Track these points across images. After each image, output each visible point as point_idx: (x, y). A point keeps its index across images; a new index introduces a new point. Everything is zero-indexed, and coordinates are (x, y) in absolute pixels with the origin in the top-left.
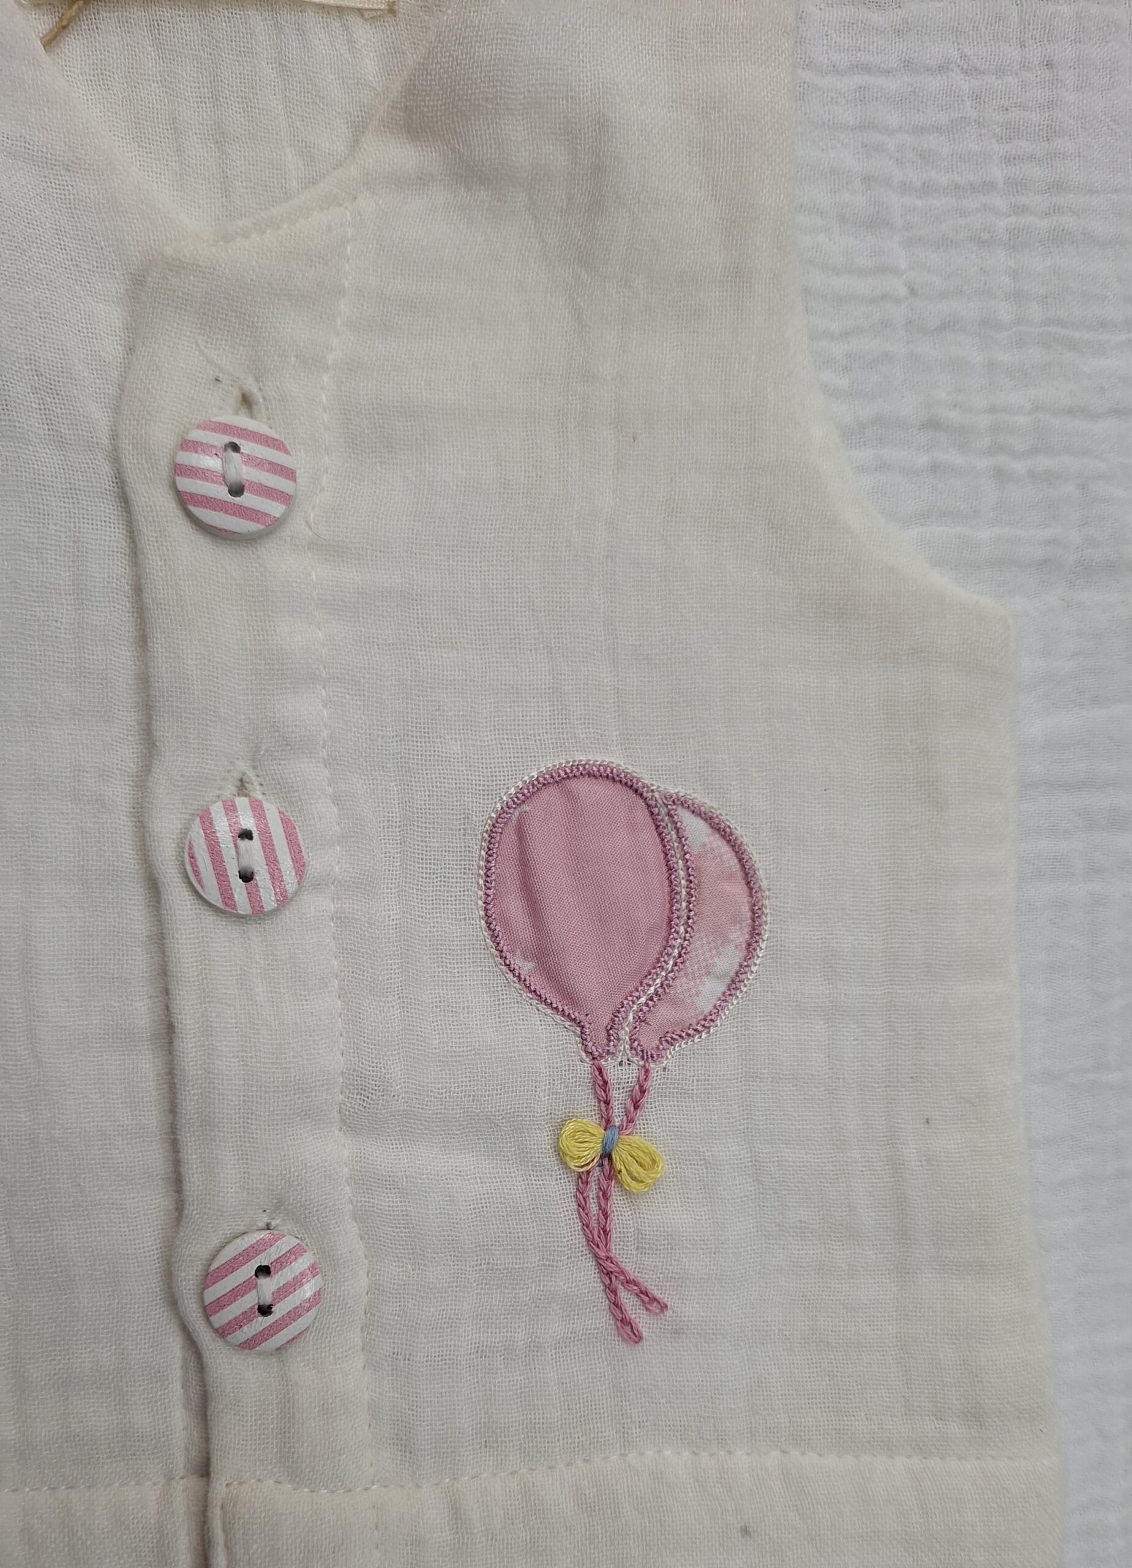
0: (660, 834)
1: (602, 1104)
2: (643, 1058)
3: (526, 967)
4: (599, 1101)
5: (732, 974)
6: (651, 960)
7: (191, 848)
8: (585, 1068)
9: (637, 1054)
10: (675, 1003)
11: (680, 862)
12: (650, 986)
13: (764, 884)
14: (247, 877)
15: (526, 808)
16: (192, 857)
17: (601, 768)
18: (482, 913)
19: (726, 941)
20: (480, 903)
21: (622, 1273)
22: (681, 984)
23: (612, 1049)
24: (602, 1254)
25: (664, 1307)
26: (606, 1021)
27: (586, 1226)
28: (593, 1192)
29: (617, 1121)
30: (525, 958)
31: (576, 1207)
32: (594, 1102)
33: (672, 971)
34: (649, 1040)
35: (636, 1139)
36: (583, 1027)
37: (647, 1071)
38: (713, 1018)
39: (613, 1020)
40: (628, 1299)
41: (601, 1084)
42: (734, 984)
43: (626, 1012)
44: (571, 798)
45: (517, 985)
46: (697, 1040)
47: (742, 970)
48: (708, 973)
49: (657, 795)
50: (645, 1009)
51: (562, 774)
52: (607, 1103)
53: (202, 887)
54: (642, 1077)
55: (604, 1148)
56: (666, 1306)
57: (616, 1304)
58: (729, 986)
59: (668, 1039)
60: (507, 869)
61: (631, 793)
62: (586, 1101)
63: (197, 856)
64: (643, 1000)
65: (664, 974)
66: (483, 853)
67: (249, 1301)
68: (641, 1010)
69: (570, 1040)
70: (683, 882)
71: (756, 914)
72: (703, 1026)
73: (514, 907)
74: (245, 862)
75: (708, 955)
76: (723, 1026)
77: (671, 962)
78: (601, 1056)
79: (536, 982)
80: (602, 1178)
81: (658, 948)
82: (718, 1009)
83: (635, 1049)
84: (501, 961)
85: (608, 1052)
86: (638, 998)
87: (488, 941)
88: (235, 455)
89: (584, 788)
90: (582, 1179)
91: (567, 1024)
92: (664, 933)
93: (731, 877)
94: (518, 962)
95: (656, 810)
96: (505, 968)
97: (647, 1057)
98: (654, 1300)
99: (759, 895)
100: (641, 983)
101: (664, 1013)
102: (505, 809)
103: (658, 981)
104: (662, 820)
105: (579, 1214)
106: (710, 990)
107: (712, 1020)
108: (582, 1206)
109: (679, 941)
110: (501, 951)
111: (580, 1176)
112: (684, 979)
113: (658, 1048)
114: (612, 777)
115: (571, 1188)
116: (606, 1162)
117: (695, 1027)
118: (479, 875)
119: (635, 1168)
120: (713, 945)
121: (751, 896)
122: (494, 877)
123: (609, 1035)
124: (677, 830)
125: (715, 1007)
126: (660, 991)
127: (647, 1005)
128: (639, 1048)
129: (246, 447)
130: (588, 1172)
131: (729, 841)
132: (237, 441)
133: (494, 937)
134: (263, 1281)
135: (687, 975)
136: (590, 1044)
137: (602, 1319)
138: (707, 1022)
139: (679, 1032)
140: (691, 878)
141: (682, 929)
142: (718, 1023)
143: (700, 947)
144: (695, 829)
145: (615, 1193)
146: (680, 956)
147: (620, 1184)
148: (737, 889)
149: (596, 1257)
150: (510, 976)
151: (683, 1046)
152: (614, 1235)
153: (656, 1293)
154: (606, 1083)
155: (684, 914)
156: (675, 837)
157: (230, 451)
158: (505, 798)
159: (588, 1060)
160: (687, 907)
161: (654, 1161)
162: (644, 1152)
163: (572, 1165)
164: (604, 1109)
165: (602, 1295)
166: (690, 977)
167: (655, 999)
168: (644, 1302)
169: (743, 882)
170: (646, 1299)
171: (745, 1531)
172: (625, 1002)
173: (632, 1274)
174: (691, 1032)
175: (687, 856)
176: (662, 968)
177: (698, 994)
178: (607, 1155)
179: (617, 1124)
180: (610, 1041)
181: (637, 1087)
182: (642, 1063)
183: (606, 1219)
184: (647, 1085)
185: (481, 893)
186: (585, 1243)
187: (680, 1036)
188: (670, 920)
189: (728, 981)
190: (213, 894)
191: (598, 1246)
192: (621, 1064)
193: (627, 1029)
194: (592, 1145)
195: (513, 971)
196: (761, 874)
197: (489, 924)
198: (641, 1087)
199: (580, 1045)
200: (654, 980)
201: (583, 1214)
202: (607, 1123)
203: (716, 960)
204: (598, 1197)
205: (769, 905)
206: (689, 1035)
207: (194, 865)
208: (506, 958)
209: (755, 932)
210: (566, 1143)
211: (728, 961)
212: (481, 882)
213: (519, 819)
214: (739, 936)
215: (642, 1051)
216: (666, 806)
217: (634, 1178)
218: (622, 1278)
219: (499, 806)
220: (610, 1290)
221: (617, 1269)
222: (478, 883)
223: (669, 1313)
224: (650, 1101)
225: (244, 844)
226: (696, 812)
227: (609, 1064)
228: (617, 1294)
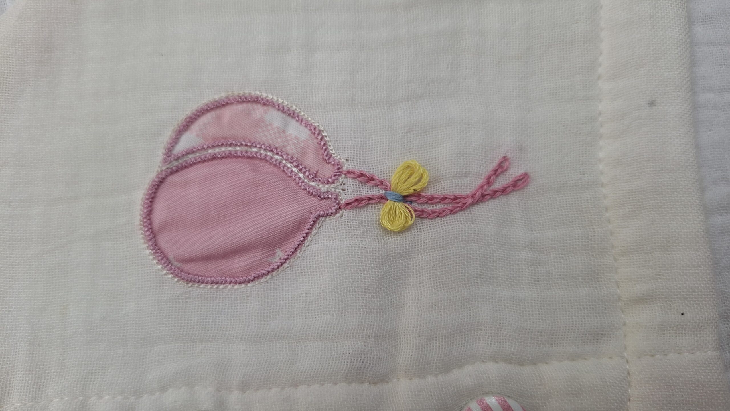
1: (371, 202)
2: (340, 175)
3: (280, 254)
4: (369, 204)
5: (284, 115)
6: (275, 170)
8: (346, 214)
9: (337, 179)
10: (304, 153)
12: (292, 171)
13: (223, 95)
15: (171, 257)
19: (261, 120)
21: (482, 187)
22: (291, 149)
23: (334, 196)
24: (470, 201)
25: (505, 159)
26: (315, 200)
27: (452, 212)
28: (429, 208)
29: (382, 192)
30: (273, 255)
31: (439, 219)
32: (369, 208)
33: (282, 156)
36: (319, 216)
37: (349, 172)
38: (312, 128)
39: (315, 196)
40: (500, 183)
42: (291, 114)
43: (309, 187)
44: (164, 227)
47: (281, 109)
48: (284, 132)
49: (164, 168)
50: (307, 174)
52: (370, 199)
54: (352, 176)
55: (399, 201)
56: (504, 157)
57: (504, 191)
59: (327, 158)
61: (163, 186)
64: (301, 175)
65: (284, 162)
68: (308, 177)
69: (329, 224)
71: (244, 100)
72: (318, 135)
76: (318, 120)
77: (277, 157)
78: (338, 204)
80: (419, 201)
81: (267, 165)
82: (308, 125)
83: (334, 180)
84: (276, 271)
85: (336, 199)
86: (300, 178)
89: (158, 218)
90: (421, 215)
91: (317, 226)
92: (257, 162)
93: (219, 118)
97: (339, 172)
98: (500, 165)
99: (231, 98)
100: (290, 177)
102: (172, 271)
103: (289, 165)
104: (181, 164)
105: (443, 216)
107: (315, 129)
108: (440, 215)
109: (262, 152)
111: (417, 216)
113: (333, 165)
115: (427, 223)
116: (409, 199)
117: (319, 140)
118: (217, 288)
119: (413, 180)
120: (265, 129)
121: (232, 104)
123: (325, 198)
124: (188, 153)
125: (306, 127)
126: (295, 164)
127: (304, 173)
128: (333, 178)
130: (416, 211)
131: (195, 119)
133: (259, 277)
136: (331, 211)
137: (513, 200)
138: (316, 132)
139: (323, 151)
141: (255, 150)
142: (316, 124)
145: (429, 193)
146: (272, 151)
147: (423, 189)
148: (228, 112)
149: (472, 204)
150: (285, 265)
151: (332, 148)
152: (457, 192)
153: (494, 165)
154: (356, 200)
155: (245, 148)
158: (165, 272)
159: (341, 212)
160: (239, 146)
161: (408, 167)
162: (402, 174)
163: (410, 223)
164: (374, 201)
165: (497, 200)
166: (286, 144)
170: (500, 170)
172: (303, 187)
174: (322, 143)
176: (280, 163)
177: (297, 138)
178: (405, 199)
179: (384, 192)
180: (328, 198)
181: (359, 179)
182: (343, 176)
183: (446, 198)
184: (357, 172)
185: (230, 286)
186: (463, 212)
187: (325, 150)
188: (248, 157)
189: (289, 119)
191: (465, 203)
192: (343, 190)
193: (320, 186)
194: (397, 209)
195: (282, 264)
196: (217, 97)
197: (250, 281)
199: (332, 217)
200: (288, 168)
201: (443, 214)
202: (383, 199)
203: (274, 126)
204: (432, 204)
205: (238, 91)
206: (324, 145)
208: (273, 269)
209: (256, 100)
210: (397, 225)
213: (179, 261)
214: (258, 111)
215: (335, 175)
216: (171, 162)
217: (420, 180)
218: (485, 187)
219: (170, 276)
220: (494, 194)
221: (480, 191)
222: (223, 288)
223: (509, 155)
224: (367, 171)
226: (175, 141)
227: (344, 198)
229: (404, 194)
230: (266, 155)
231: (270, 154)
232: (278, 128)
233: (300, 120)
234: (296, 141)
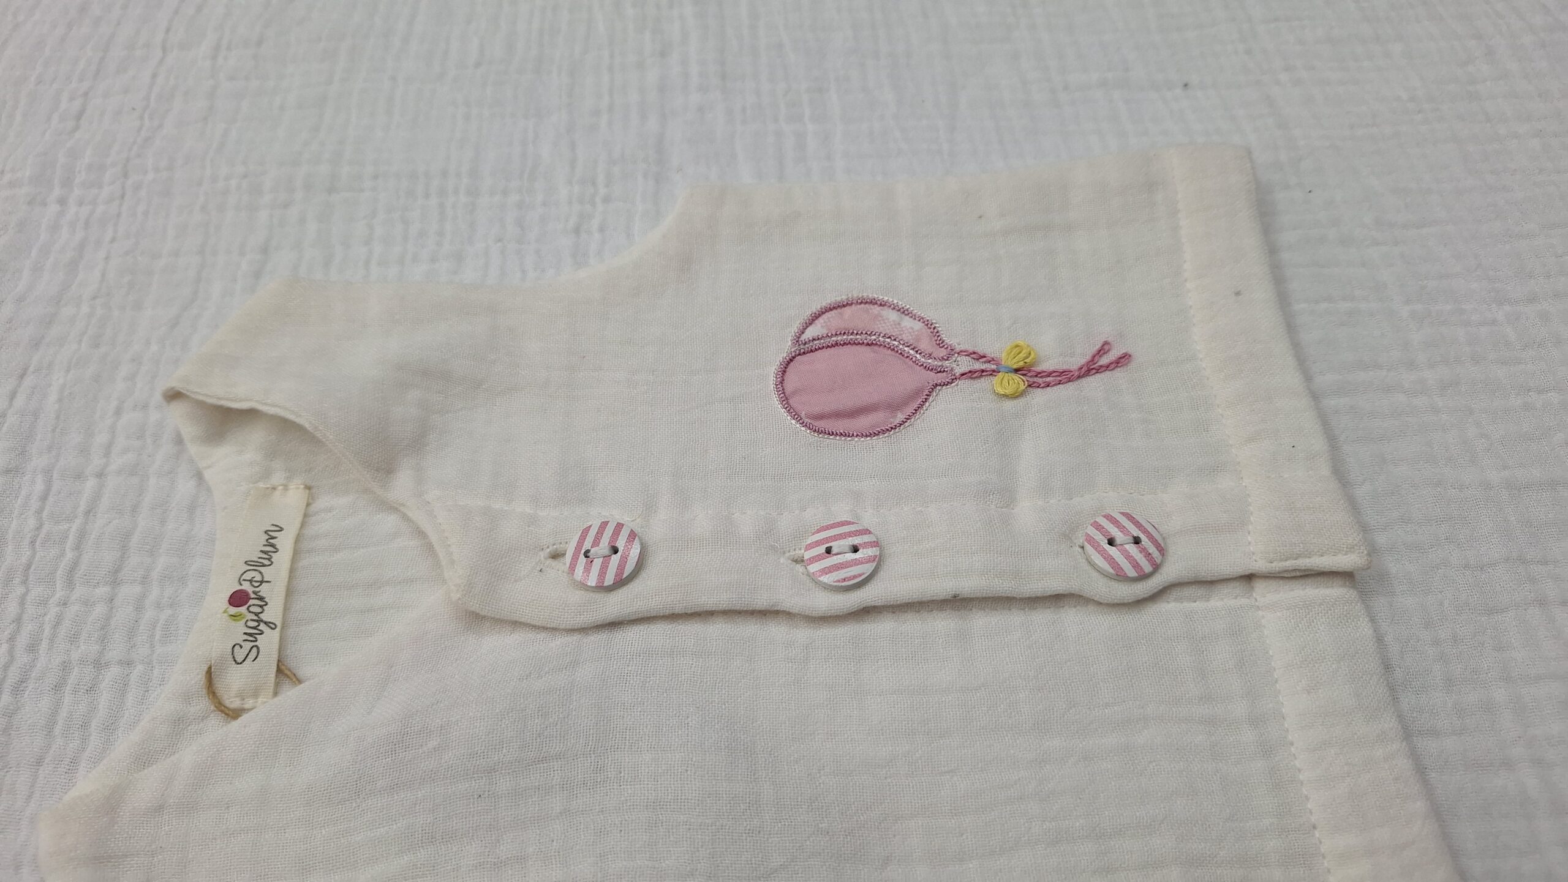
0: (816, 350)
1: (984, 374)
2: (953, 354)
3: (902, 415)
4: (982, 376)
5: (899, 313)
6: (893, 353)
7: (839, 581)
8: (963, 384)
9: (951, 358)
10: (918, 340)
11: (832, 339)
12: (909, 352)
13: (844, 297)
14: (855, 550)
15: (803, 415)
16: (844, 580)
17: (778, 377)
18: (868, 438)
19: (879, 316)
20: (862, 439)
21: (1087, 364)
22: (906, 337)
23: (950, 370)
24: (1078, 373)
25: (1106, 343)
26: (932, 374)
27: (1060, 382)
28: (1039, 379)
29: (994, 367)
30: (896, 416)
31: (1049, 387)
32: (982, 379)
33: (899, 341)
34: (943, 352)
35: (1004, 355)
36: (936, 385)
37: (961, 352)
38: (926, 321)
39: (932, 369)
40: (1104, 360)
41: (970, 375)
42: (905, 312)
43: (926, 363)
44: (794, 393)
45: (912, 420)
46: (940, 329)
47: (895, 308)
48: (899, 324)
49: (793, 350)
50: (923, 354)
51: (782, 395)
52: (983, 371)
53: (864, 574)
54: (965, 354)
55: (1011, 373)
57: (1107, 367)
58: (906, 315)
59: (941, 344)
60: (841, 425)
61: (791, 363)
62: (984, 383)
63: (843, 577)
64: (918, 356)
65: (901, 345)
66: (831, 437)
67: (1132, 549)
68: (924, 356)
69: (945, 393)
70: (845, 337)
71: (863, 302)
72: (931, 326)
73: (864, 422)
74: (847, 549)
75: (888, 324)
76: (929, 315)
77: (894, 342)
78: (954, 375)
79: (909, 410)
80: (1030, 374)
81: (885, 350)
83: (948, 358)
84: (898, 428)
86: (917, 358)
87: (886, 435)
89: (789, 387)
90: (1032, 383)
91: (935, 392)
92: (876, 348)
93: (841, 314)
94: (897, 421)
95: (802, 351)
96: (902, 427)
97: (952, 352)
98: (1102, 348)
99: (850, 300)
100: (907, 356)
101: (925, 345)
102: (804, 424)
103: (906, 348)
104: (808, 348)
105: (1052, 386)
106: (907, 322)
107: (928, 322)
108: (1049, 384)
109: (880, 338)
110: (892, 428)
112: (904, 336)
113: (946, 347)
114: (784, 371)
115: (1039, 388)
116: (1020, 371)
117: (932, 330)
118: (845, 439)
119: (1022, 355)
120: (882, 322)
121: (852, 304)
122: (846, 432)
123: (940, 372)
124: (814, 340)
125: (919, 320)
126: (911, 347)
127: (921, 354)
128: (947, 356)
129: (587, 546)
130: (1027, 381)
131: (820, 315)
132: (583, 551)
133: (884, 432)
134: (1118, 541)
135: (901, 335)
136: (947, 380)
137: (1119, 374)
138: (928, 324)
139: (936, 337)
140: (842, 332)
141: (874, 337)
142: (929, 318)
143: (881, 327)
144: (810, 333)
145: (1039, 369)
146: (889, 337)
147: (1032, 364)
148: (847, 311)
149: (1079, 377)
150: (906, 423)
151: (944, 336)
152: (1065, 367)
153: (1098, 347)
154: (970, 372)
155: (864, 336)
156: (817, 342)
157: (590, 554)
158: (797, 425)
159: (956, 382)
160: (859, 335)
161: (1016, 346)
162: (1011, 352)
163: (1023, 389)
164: (986, 373)
165: (1102, 374)
166: (902, 333)
167: (917, 349)
168: (1104, 353)
169: (843, 309)
170: (1102, 352)
171: (1238, 294)
172: (920, 364)
173: (1088, 358)
174: (935, 332)
175: (829, 335)
176: (897, 347)
177: (912, 328)
178: (1017, 371)
179: (996, 365)
180: (944, 370)
181: (972, 356)
182: (956, 355)
183: (1054, 372)
184: (970, 352)
185: (856, 439)
186: (1071, 383)
187: (938, 336)
188: (868, 344)
189: (903, 316)
190: (868, 568)
191: (1073, 376)
192: (958, 364)
193: (936, 363)
194: (1010, 380)
195: (903, 422)
196: (839, 299)
197: (875, 435)
198: (971, 354)
199: (948, 387)
200: (905, 350)
201: (1053, 384)
202: (993, 373)
203: (891, 320)
204: (1041, 377)
205: (856, 294)
206: (937, 333)
207: (850, 579)
208: (896, 426)
209: (873, 302)
210: (1011, 391)
211: (892, 316)
212: (849, 439)
213: (810, 418)
214: (876, 309)
215: (949, 354)
216: (799, 346)
217: (1028, 357)
218: (1091, 363)
219: (802, 428)
220: (1099, 370)
221: (1086, 366)
222: (850, 440)
223: (1110, 340)
224: (980, 350)
225: (834, 550)
226: (802, 332)
227: (958, 371)
228: (1101, 366)
229: (1015, 367)
230: (884, 342)
231: (889, 340)
232: (894, 321)
233: (914, 317)
234: (911, 330)
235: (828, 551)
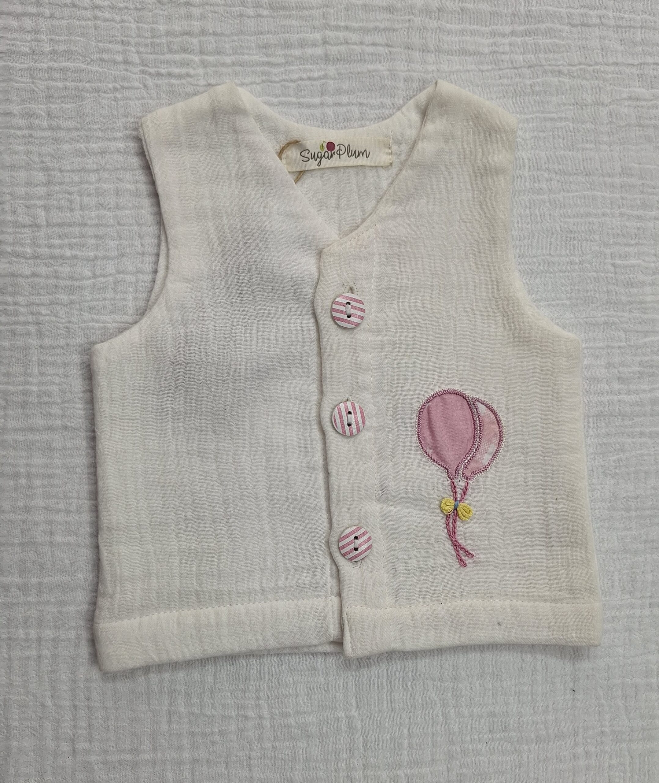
0: (471, 410)
1: (454, 494)
2: (466, 479)
3: (430, 452)
4: (453, 492)
5: (494, 453)
6: (469, 449)
7: (334, 417)
8: (449, 482)
9: (464, 478)
10: (476, 462)
11: (477, 419)
12: (468, 457)
13: (503, 425)
14: (349, 425)
15: (430, 404)
16: (334, 420)
17: (453, 391)
18: (417, 436)
19: (491, 443)
20: (416, 433)
21: (460, 545)
22: (478, 456)
23: (457, 477)
24: (454, 540)
25: (473, 556)
26: (455, 468)
27: (448, 531)
28: (451, 521)
29: (459, 499)
30: (430, 449)
31: (446, 525)
32: (452, 493)
33: (475, 452)
34: (468, 474)
35: (464, 504)
36: (448, 470)
37: (468, 483)
38: (488, 466)
39: (457, 468)
40: (462, 553)
41: (454, 487)
42: (494, 456)
43: (461, 465)
44: (444, 400)
45: (428, 457)
46: (483, 473)
47: (497, 451)
48: (486, 453)
49: (470, 398)
50: (467, 464)
51: (441, 393)
52: (456, 493)
53: (337, 428)
54: (466, 485)
55: (455, 507)
56: (474, 556)
57: (458, 555)
58: (493, 456)
59: (474, 473)
60: (424, 422)
61: (462, 398)
62: (449, 492)
63: (336, 419)
64: (466, 461)
65: (472, 453)
66: (417, 418)
67: (352, 546)
68: (466, 464)
69: (444, 474)
70: (478, 425)
71: (501, 434)
72: (485, 469)
73: (426, 433)
74: (349, 421)
75: (486, 447)
76: (491, 469)
77: (475, 450)
78: (453, 479)
79: (434, 456)
80: (454, 516)
81: (471, 445)
82: (489, 464)
83: (464, 476)
84: (423, 450)
85: (456, 478)
86: (465, 461)
87: (419, 444)
88: (350, 306)
89: (447, 397)
90: (448, 517)
91: (443, 469)
92: (472, 440)
93: (493, 423)
94: (428, 450)
95: (470, 403)
96: (424, 452)
97: (468, 479)
98: (470, 554)
99: (502, 428)
100: (466, 456)
101: (473, 465)
102: (424, 404)
103: (471, 455)
104: (471, 406)
105: (447, 527)
106: (487, 458)
107: (488, 467)
108: (447, 525)
109: (477, 443)
110: (423, 447)
111: (447, 515)
112: (479, 455)
113: (471, 476)
114: (456, 393)
115: (444, 520)
116: (455, 511)
117: (482, 469)
118: (416, 424)
119: (464, 513)
120: (487, 444)
121: (499, 429)
122: (420, 425)
123: (456, 472)
124: (476, 409)
125: (488, 463)
126: (471, 458)
127: (467, 463)
128: (465, 476)
129: (353, 303)
130: (450, 515)
131: (492, 412)
132: (350, 302)
133: (421, 443)
134: (356, 541)
135: (479, 453)
136: (450, 475)
137: (455, 560)
138: (486, 468)
139: (477, 471)
140: (481, 424)
141: (478, 439)
142: (490, 468)
143: (484, 444)
144: (482, 408)
145: (458, 520)
146: (477, 447)
147: (459, 517)
148: (495, 426)
149: (452, 540)
150: (425, 454)
151: (479, 475)
152: (457, 534)
153: (470, 551)
154: (455, 487)
155: (478, 434)
156: (475, 411)
157: (348, 305)
158: (424, 401)
159: (449, 480)
160: (480, 432)
161: (470, 511)
162: (466, 508)
163: (445, 512)
164: (454, 495)
165: (454, 552)
166: (481, 454)
167: (470, 461)
168: (466, 554)
169: (497, 424)
170: (467, 553)
171: (499, 624)
172: (461, 462)
173: (463, 545)
174: (481, 471)
175: (480, 417)
176: (472, 451)
177: (483, 459)
178: (456, 509)
179: (459, 500)
180: (456, 474)
181: (465, 488)
182: (466, 481)
183: (455, 529)
184: (467, 487)
185: (416, 430)
186: (448, 536)
187: (478, 472)
188: (474, 436)
189: (493, 455)
190: (340, 430)
191: (452, 537)
192: (459, 481)
193: (461, 470)
194: (451, 506)
195: (426, 453)
196: (502, 422)
197: (419, 439)
198: (466, 488)
199: (446, 475)
200: (470, 455)
201: (448, 527)
202: (456, 499)
203: (489, 448)
204: (453, 522)
205: (505, 431)
206: (480, 472)
207: (335, 422)
209: (501, 440)
210: (443, 506)
211: (492, 449)
212: (417, 426)
213: (428, 407)
214: (496, 441)
215: (466, 477)
216: (473, 401)
217: (464, 516)
218: (460, 547)
219: (422, 403)
220: (456, 551)
221: (458, 544)
222: (416, 427)
223: (474, 558)
224: (469, 492)
225: (349, 415)
226: (482, 403)
227: (456, 481)
228: (458, 551)
229: (458, 509)
230: (475, 445)
231: (476, 447)
232: (488, 450)
233: (491, 460)
234: (482, 458)
235: (350, 413)
